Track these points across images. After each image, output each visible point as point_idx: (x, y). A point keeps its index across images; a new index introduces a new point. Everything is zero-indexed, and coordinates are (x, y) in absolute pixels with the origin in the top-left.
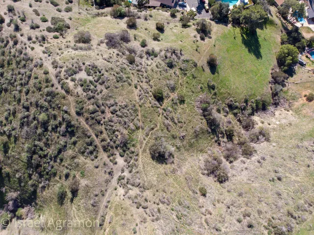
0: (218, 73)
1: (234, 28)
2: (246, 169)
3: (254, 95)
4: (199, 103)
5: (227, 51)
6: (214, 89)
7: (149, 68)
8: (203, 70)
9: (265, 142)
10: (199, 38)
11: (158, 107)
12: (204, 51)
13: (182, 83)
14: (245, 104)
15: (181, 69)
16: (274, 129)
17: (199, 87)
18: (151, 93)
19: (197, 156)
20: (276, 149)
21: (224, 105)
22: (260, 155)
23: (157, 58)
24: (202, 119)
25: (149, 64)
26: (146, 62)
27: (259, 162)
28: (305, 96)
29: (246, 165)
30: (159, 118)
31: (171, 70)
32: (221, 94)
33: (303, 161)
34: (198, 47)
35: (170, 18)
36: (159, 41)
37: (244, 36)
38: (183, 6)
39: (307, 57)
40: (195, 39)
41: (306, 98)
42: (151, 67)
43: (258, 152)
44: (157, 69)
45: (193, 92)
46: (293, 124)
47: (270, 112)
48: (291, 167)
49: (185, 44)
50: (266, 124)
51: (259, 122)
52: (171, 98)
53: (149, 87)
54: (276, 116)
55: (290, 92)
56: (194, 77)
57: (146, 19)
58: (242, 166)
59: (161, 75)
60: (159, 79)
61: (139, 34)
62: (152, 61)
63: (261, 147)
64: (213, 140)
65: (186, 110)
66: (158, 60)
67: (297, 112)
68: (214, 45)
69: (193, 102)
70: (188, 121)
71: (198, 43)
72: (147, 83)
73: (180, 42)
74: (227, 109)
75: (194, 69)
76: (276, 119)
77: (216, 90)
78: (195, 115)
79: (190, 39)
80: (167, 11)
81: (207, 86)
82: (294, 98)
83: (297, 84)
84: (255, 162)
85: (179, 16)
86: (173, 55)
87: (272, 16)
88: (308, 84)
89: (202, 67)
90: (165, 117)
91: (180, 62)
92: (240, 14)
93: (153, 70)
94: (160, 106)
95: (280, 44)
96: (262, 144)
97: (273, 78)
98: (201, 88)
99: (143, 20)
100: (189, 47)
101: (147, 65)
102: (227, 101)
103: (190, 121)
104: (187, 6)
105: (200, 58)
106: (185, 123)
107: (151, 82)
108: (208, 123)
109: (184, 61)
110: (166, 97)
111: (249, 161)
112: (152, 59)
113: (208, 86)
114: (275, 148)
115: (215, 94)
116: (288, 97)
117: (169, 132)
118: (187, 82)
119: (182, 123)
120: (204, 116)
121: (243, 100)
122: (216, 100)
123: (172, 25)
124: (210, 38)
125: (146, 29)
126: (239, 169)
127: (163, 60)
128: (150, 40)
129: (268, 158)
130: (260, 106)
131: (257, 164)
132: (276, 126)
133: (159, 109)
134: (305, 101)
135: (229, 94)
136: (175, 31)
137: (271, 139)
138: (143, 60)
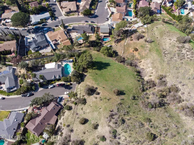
0: (124, 91)
1: (88, 72)
2: (189, 93)
3: (133, 75)
4: (146, 109)
5: (106, 81)
6: (135, 97)
7: (128, 139)
8: (123, 99)
9: (167, 78)
10: (98, 96)
11: (161, 140)
12: (108, 95)
13: (135, 116)
14: (140, 82)
15: (124, 115)
16: (157, 72)
17: (135, 106)
18: (150, 143)
19: (184, 120)
20: (172, 74)
21: (143, 94)
22: (177, 84)
23: (117, 130)
24: (158, 110)
25: (124, 138)
26: (123, 140)
27: (183, 85)
28: (133, 51)
29: (186, 93)
30: (169, 141)
31: (126, 122)
32: (137, 93)
33: (179, 64)
34: (105, 98)
35: (72, 111)
36: (98, 125)
37: (94, 68)
38: (61, 99)
39: (105, 43)
40: (98, 99)
41: (135, 51)
42: (127, 137)
43: (175, 84)
44: (128, 133)
45: (140, 111)
46: (152, 62)
47: (141, 70)
48: (183, 70)
49: (103, 106)
50: (151, 74)
51: (150, 78)
52: (150, 128)
53: (145, 143)
54: (145, 68)
55: (128, 57)
56: (129, 107)
57: (72, 131)
58: (186, 95)
59: (133, 131)
60: (137, 133)
61: (90, 140)
62: (121, 135)
63: (170, 81)
64: (168, 107)
65: (155, 119)
66: (119, 130)
67: (142, 57)
68: (104, 87)
69: (148, 113)
70: (163, 120)
71: (102, 97)
72: (142, 144)
73: (101, 109)
74: (145, 93)
75: (123, 105)
76: (147, 68)
77: (136, 96)
78: (156, 113)
79: (98, 102)
80: (64, 112)
81: (134, 101)
82: (133, 56)
83: (124, 53)
84: (183, 87)
85: (70, 104)
86: (113, 117)
87: (81, 50)
88: (126, 48)
89: (121, 100)
90: (166, 136)
91: (119, 114)
92: (81, 66)
93: (130, 136)
94: (158, 138)
95: (99, 52)
96: (167, 80)
97: (121, 62)
98: (136, 104)
99: (72, 133)
100: (105, 105)
101: (126, 140)
102: (140, 91)
103: (162, 118)
104: (61, 96)
105: (114, 99)
106: (165, 122)
107: (140, 140)
108: (159, 107)
109: (118, 111)
110: (149, 131)
111: (182, 90)
112: (120, 135)
113: (133, 99)
114: (170, 74)
115: (138, 97)
116: (132, 59)
117: (176, 135)
118: (134, 113)
119: (165, 125)
120: (155, 108)
121: (138, 82)
122: (141, 97)
123: (80, 112)
124: (97, 88)
125: (84, 133)
126: (189, 97)
127: (119, 127)
128: (97, 133)
129: (179, 80)
130: (138, 74)
131: (185, 86)
132: (154, 70)
133: (161, 139)
134: (136, 52)
135: (136, 89)
136: (88, 111)
137: (164, 75)
138: (121, 142)
